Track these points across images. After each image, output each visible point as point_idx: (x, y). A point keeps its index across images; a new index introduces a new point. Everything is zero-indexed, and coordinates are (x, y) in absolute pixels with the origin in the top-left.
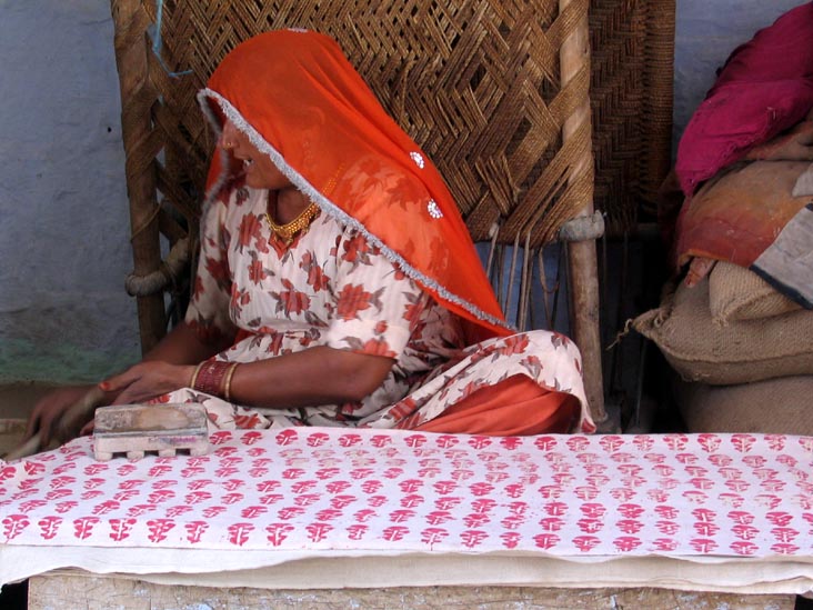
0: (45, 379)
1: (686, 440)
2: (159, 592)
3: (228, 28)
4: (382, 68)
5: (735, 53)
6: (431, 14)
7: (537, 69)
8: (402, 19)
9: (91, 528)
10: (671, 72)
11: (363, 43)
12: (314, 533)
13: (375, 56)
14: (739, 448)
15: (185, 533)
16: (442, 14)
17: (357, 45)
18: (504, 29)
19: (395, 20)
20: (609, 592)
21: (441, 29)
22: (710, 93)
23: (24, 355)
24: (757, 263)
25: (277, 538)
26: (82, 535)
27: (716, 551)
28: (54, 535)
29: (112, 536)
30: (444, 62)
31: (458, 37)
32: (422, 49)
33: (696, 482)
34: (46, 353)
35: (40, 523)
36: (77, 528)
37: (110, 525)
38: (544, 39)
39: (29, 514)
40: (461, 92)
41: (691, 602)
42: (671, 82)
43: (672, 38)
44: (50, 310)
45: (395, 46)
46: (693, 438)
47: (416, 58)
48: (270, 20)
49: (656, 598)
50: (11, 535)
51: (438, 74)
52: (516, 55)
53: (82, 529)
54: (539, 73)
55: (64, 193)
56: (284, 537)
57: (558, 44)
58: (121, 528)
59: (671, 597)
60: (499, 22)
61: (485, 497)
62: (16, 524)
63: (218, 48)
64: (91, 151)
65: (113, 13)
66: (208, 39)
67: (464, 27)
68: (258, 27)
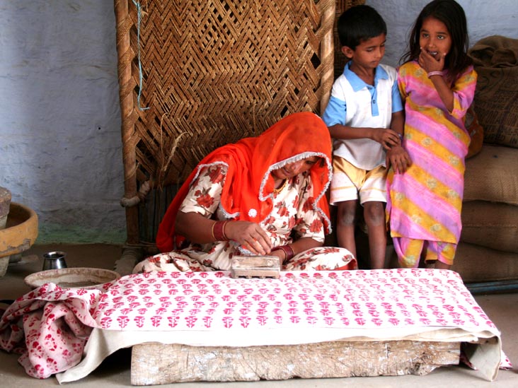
0: (67, 242)
1: (392, 272)
2: (192, 349)
3: (172, 90)
4: (241, 107)
6: (264, 83)
8: (251, 86)
9: (158, 321)
11: (233, 95)
12: (261, 320)
13: (238, 101)
14: (415, 275)
15: (203, 323)
16: (269, 84)
17: (230, 96)
18: (297, 91)
19: (248, 86)
20: (384, 343)
21: (268, 91)
23: (56, 230)
25: (245, 325)
26: (156, 325)
28: (142, 325)
29: (170, 325)
30: (269, 105)
31: (276, 94)
32: (260, 99)
33: (406, 291)
35: (135, 320)
36: (153, 321)
37: (168, 320)
38: (314, 96)
39: (127, 315)
40: (276, 118)
41: (419, 345)
45: (247, 97)
46: (395, 270)
47: (257, 103)
48: (191, 85)
49: (404, 344)
50: (123, 325)
51: (266, 110)
52: (301, 102)
53: (155, 322)
55: (78, 157)
56: (248, 324)
57: (320, 97)
58: (173, 321)
59: (410, 343)
60: (294, 88)
61: (323, 301)
62: (123, 320)
63: (167, 97)
64: (91, 138)
65: (119, 81)
66: (163, 92)
67: (279, 89)
68: (186, 88)
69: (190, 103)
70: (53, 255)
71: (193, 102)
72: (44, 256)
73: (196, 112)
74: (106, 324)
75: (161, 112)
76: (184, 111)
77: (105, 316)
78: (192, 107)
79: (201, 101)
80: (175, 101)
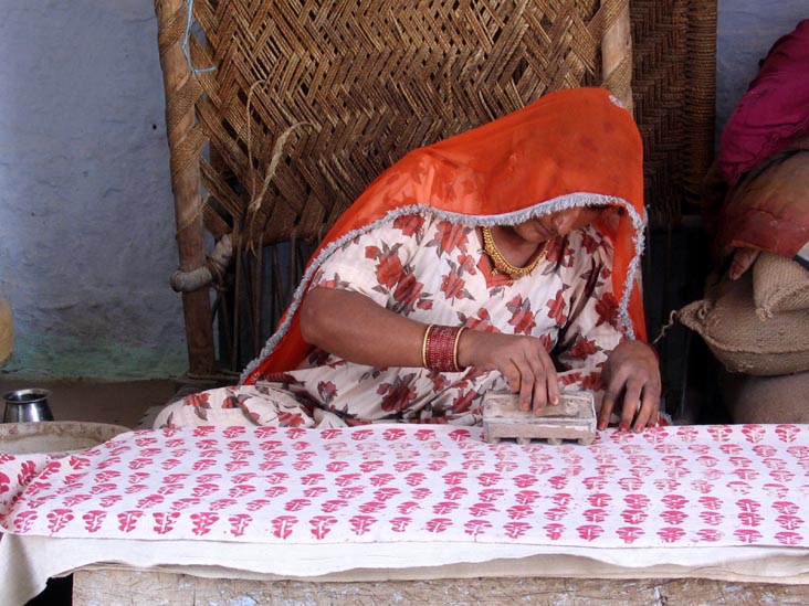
0: (92, 376)
1: (730, 431)
2: (203, 586)
3: (271, 29)
4: (424, 63)
5: (777, 45)
6: (473, 7)
7: (580, 63)
8: (443, 14)
9: (135, 521)
10: (714, 63)
11: (404, 37)
12: (357, 525)
13: (417, 51)
14: (784, 439)
15: (229, 526)
16: (484, 9)
17: (398, 39)
18: (545, 22)
19: (437, 15)
20: (653, 584)
21: (482, 23)
22: (753, 85)
24: (801, 253)
25: (321, 532)
26: (126, 528)
27: (760, 541)
28: (98, 528)
29: (156, 529)
30: (486, 56)
31: (500, 30)
32: (464, 43)
33: (740, 473)
34: (93, 350)
35: (85, 517)
36: (122, 521)
37: (154, 519)
38: (586, 32)
39: (72, 508)
40: (503, 85)
41: (736, 593)
42: (714, 74)
43: (713, 30)
44: (96, 307)
45: (437, 40)
46: (737, 429)
47: (459, 52)
48: (312, 16)
49: (700, 589)
50: (55, 528)
51: (480, 68)
52: (557, 48)
53: (126, 523)
54: (580, 67)
55: (111, 190)
56: (327, 531)
57: (599, 36)
58: (165, 522)
59: (716, 588)
60: (541, 15)
61: (529, 489)
62: (60, 517)
63: (261, 45)
64: (136, 148)
65: (156, 11)
66: (251, 35)
67: (506, 21)
68: (300, 23)
69: (312, 58)
70: (23, 396)
71: (317, 54)
72: (6, 397)
73: (325, 76)
74: (23, 524)
75: (252, 78)
76: (298, 76)
77: (29, 508)
78: (317, 65)
79: (336, 51)
80: (278, 53)
